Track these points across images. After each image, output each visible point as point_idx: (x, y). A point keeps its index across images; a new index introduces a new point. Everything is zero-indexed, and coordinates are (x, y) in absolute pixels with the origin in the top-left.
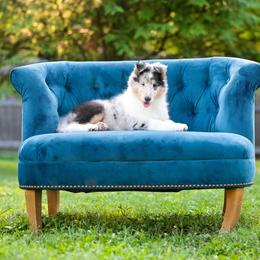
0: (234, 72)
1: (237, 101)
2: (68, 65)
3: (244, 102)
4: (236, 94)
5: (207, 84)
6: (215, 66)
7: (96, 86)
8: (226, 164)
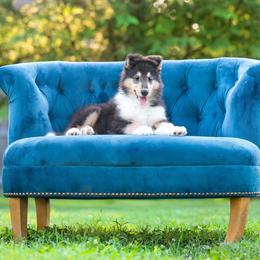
0: (242, 73)
1: (245, 104)
2: (60, 65)
3: (253, 105)
4: (244, 97)
5: (213, 86)
6: (223, 67)
7: (92, 88)
8: (229, 169)
